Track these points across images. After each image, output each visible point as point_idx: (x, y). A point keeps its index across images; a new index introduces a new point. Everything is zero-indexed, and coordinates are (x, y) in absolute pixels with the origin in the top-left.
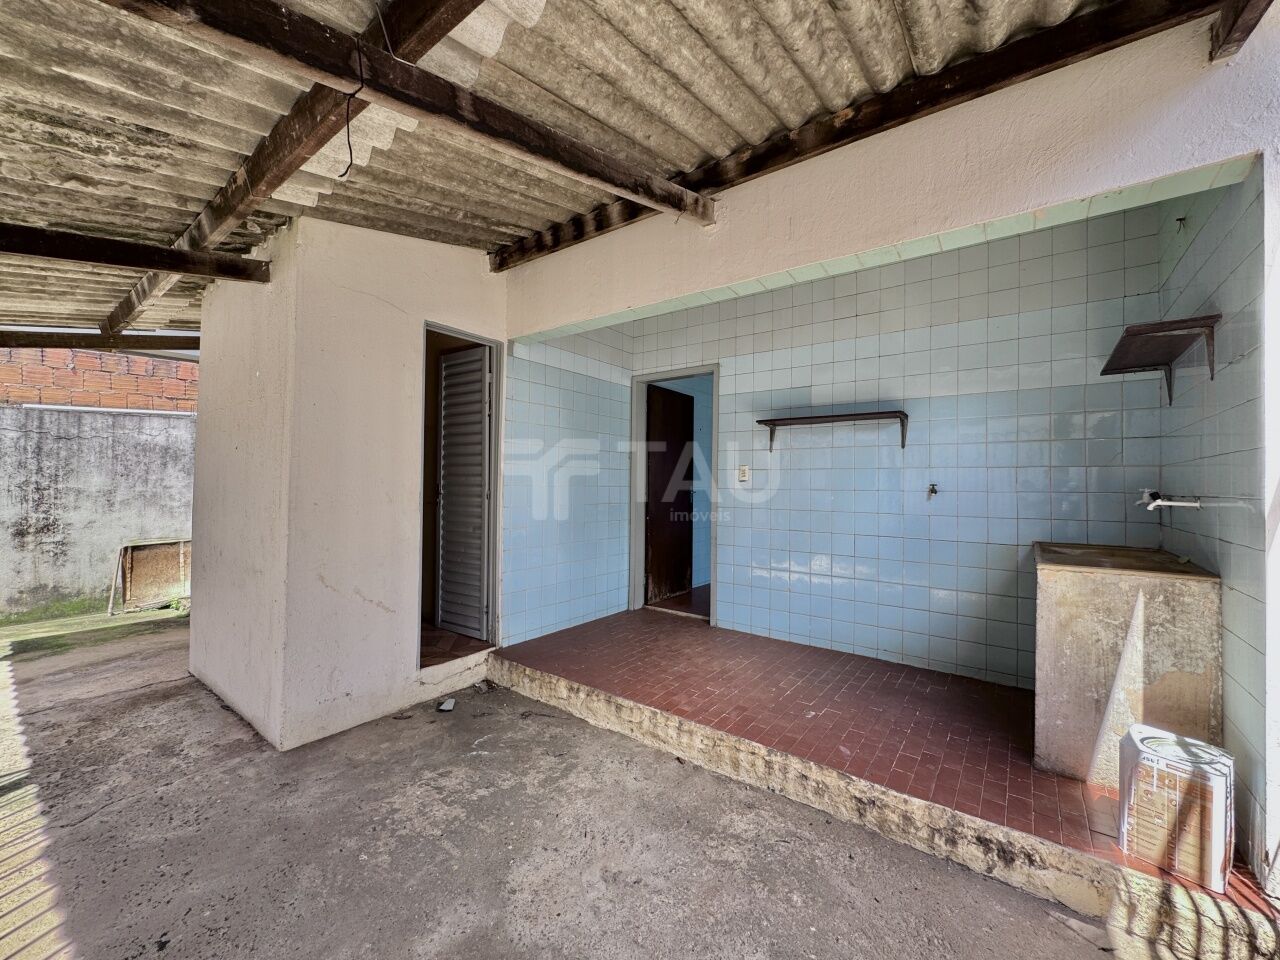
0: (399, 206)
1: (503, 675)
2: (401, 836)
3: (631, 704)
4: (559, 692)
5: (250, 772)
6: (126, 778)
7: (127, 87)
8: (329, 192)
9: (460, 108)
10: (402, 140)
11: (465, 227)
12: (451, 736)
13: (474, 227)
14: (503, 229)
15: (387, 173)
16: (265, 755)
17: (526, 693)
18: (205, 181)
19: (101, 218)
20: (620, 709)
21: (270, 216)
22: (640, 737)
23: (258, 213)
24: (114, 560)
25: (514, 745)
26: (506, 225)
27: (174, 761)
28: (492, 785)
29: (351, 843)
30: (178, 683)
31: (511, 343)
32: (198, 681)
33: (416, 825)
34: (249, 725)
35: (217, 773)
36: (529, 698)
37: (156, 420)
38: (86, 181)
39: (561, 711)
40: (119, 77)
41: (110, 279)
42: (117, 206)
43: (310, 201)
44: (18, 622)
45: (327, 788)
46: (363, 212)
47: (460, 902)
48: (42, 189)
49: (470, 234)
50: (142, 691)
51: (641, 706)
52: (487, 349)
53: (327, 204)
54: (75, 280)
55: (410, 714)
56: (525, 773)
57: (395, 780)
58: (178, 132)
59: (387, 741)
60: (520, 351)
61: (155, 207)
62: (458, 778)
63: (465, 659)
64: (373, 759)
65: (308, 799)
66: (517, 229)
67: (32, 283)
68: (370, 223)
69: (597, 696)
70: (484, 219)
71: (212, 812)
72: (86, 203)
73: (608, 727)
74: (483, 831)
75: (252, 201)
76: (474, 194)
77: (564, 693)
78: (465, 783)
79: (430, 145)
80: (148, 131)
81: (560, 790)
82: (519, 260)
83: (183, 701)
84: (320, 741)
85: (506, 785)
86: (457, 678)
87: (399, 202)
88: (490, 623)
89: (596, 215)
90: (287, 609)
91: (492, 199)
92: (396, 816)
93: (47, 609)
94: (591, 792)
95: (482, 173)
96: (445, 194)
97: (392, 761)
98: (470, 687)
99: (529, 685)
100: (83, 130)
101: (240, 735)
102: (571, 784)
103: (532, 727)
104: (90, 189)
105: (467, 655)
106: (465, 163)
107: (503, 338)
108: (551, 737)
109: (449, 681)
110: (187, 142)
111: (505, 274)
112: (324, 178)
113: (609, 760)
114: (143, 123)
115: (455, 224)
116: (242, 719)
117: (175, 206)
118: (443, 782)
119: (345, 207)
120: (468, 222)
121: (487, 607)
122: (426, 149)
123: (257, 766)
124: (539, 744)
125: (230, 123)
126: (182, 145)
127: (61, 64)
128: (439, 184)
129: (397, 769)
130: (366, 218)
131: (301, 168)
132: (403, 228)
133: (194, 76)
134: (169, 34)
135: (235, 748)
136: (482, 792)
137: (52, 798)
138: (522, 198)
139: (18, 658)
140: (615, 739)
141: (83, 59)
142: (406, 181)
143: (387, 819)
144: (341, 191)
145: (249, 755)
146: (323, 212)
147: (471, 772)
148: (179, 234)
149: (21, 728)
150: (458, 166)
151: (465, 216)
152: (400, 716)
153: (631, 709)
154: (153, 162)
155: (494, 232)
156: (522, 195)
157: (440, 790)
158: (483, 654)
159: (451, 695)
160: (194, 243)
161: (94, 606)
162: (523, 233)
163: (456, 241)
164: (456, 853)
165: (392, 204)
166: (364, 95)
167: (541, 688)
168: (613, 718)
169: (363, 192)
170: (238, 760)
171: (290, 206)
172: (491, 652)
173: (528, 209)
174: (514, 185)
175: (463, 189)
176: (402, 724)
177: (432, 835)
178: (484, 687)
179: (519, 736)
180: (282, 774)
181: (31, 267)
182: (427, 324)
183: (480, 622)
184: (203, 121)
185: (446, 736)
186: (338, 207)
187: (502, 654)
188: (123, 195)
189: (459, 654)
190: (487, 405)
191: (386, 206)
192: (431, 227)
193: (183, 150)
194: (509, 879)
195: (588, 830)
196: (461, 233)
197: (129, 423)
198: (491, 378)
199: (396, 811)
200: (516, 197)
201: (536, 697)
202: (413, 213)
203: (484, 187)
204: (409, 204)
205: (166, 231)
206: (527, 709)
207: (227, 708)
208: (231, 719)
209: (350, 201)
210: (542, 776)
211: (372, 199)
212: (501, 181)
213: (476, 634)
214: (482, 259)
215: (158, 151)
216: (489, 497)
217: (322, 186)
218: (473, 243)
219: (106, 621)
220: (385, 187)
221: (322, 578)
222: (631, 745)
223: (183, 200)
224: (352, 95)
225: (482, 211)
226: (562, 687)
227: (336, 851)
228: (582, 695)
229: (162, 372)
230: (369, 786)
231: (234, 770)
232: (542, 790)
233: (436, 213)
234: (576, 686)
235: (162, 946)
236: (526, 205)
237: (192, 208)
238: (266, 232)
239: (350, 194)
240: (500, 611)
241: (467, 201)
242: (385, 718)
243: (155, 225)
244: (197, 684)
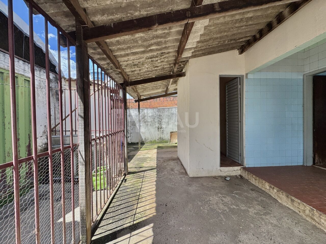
0: (210, 47)
1: (246, 175)
2: (211, 207)
3: (299, 201)
4: (266, 186)
5: (184, 179)
6: (166, 173)
7: (157, 47)
8: (193, 51)
9: (215, 9)
10: (206, 29)
11: (229, 45)
12: (228, 187)
13: (232, 43)
14: (241, 40)
15: (205, 39)
16: (187, 176)
17: (254, 183)
18: (172, 59)
19: (161, 73)
20: (293, 202)
21: (184, 61)
22: (304, 216)
23: (182, 62)
24: (169, 134)
25: (247, 197)
26: (242, 38)
27: (173, 172)
28: (238, 206)
29: (200, 203)
30: (176, 158)
31: (247, 74)
32: (179, 158)
33: (215, 207)
34: (185, 169)
35: (179, 177)
36: (255, 185)
37: (174, 108)
38: (157, 67)
39: (266, 193)
40: (156, 45)
41: (164, 84)
42: (162, 70)
43: (190, 55)
44: (159, 143)
45: (197, 188)
46: (202, 52)
47: (223, 234)
48: (153, 70)
49: (231, 46)
50: (170, 158)
51: (305, 204)
52: (239, 78)
53: (194, 54)
54: (160, 85)
55: (217, 178)
56: (250, 207)
57: (211, 193)
58: (166, 51)
59: (211, 183)
60: (250, 76)
61: (167, 68)
62: (228, 199)
63: (233, 167)
64: (207, 186)
65: (193, 189)
66: (246, 38)
67: (156, 87)
68: (204, 54)
69: (282, 193)
70: (234, 40)
71: (176, 184)
72: (158, 71)
73: (287, 206)
74: (233, 218)
75: (179, 59)
76: (230, 33)
77: (268, 188)
78: (230, 202)
79: (214, 26)
80: (162, 53)
81: (263, 219)
82: (248, 48)
83: (176, 161)
84: (197, 177)
85: (243, 208)
86: (231, 172)
87: (209, 46)
88: (242, 159)
89: (277, 18)
90: (190, 146)
91: (235, 32)
92: (210, 202)
93: (162, 141)
94: (275, 226)
95: (230, 26)
96: (221, 38)
97: (212, 188)
98: (235, 176)
99: (254, 180)
100: (154, 58)
101: (183, 171)
102: (267, 219)
103: (254, 195)
104: (158, 68)
105: (234, 166)
106: (224, 26)
107: (244, 74)
108: (261, 200)
109: (228, 172)
110: (168, 52)
111: (244, 54)
112: (192, 48)
113: (286, 218)
114: (161, 52)
115: (226, 45)
116: (184, 168)
117: (169, 66)
118: (223, 199)
119: (198, 53)
120: (229, 43)
121: (241, 154)
122: (213, 28)
123: (185, 178)
124: (256, 201)
125: (173, 45)
126: (167, 53)
127: (149, 47)
128: (218, 36)
129: (212, 190)
130: (203, 54)
131: (185, 48)
132: (212, 52)
133: (165, 38)
134: (160, 32)
135: (182, 173)
136: (234, 207)
137: (158, 172)
138: (246, 27)
139: (158, 149)
140: (290, 212)
141: (152, 45)
142: (210, 39)
143: (208, 201)
144: (196, 49)
145: (184, 175)
146: (194, 56)
147: (232, 200)
148: (171, 71)
149: (156, 160)
150: (223, 27)
151: (228, 41)
152: (215, 177)
153: (299, 203)
154: (164, 59)
155: (239, 42)
156: (245, 26)
157: (222, 200)
158: (239, 168)
159: (230, 176)
160: (173, 72)
161: (166, 142)
162: (248, 39)
163: (227, 50)
164: (224, 220)
165: (208, 47)
166: (190, 21)
167: (259, 183)
168: (290, 204)
169: (200, 47)
170: (182, 176)
171: (187, 58)
172: (242, 167)
173: (248, 30)
174: (242, 24)
175: (225, 34)
176: (215, 180)
177: (218, 211)
178: (239, 177)
179: (249, 195)
180: (189, 182)
181: (155, 85)
182: (220, 76)
183: (239, 158)
184: (169, 46)
185: (226, 187)
186: (196, 53)
187: (245, 169)
188: (162, 67)
189: (231, 165)
190: (239, 95)
191: (206, 48)
192: (219, 49)
193: (167, 54)
194: (240, 236)
195: (273, 238)
196: (228, 47)
197: (170, 109)
198: (240, 87)
199: (211, 201)
200: (244, 28)
201: (257, 185)
202: (213, 47)
203: (232, 30)
204: (212, 45)
205: (169, 72)
206: (253, 188)
207: (182, 165)
208: (182, 167)
209: (198, 51)
210: (256, 211)
211: (203, 48)
212: (237, 25)
213: (238, 161)
214: (236, 52)
215: (164, 56)
216: (240, 122)
217: (191, 50)
218: (233, 48)
219: (168, 145)
220: (205, 43)
221: (196, 140)
222: (299, 217)
223: (170, 64)
224: (188, 23)
225: (233, 38)
226: (267, 186)
227: (196, 203)
228: (275, 191)
229: (175, 99)
230: (206, 192)
231: (181, 178)
232: (255, 216)
233: (219, 44)
234: (273, 186)
235: (166, 205)
236: (247, 28)
237: (172, 65)
238: (184, 65)
239: (198, 49)
240: (244, 156)
241: (228, 37)
242: (211, 177)
243: (168, 71)
244: (178, 159)
